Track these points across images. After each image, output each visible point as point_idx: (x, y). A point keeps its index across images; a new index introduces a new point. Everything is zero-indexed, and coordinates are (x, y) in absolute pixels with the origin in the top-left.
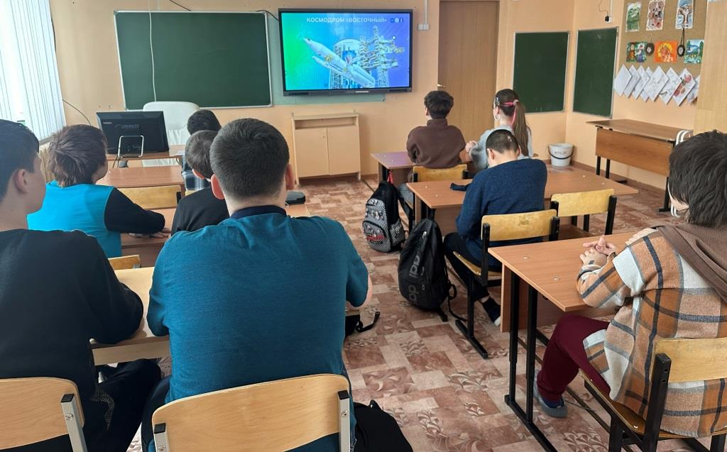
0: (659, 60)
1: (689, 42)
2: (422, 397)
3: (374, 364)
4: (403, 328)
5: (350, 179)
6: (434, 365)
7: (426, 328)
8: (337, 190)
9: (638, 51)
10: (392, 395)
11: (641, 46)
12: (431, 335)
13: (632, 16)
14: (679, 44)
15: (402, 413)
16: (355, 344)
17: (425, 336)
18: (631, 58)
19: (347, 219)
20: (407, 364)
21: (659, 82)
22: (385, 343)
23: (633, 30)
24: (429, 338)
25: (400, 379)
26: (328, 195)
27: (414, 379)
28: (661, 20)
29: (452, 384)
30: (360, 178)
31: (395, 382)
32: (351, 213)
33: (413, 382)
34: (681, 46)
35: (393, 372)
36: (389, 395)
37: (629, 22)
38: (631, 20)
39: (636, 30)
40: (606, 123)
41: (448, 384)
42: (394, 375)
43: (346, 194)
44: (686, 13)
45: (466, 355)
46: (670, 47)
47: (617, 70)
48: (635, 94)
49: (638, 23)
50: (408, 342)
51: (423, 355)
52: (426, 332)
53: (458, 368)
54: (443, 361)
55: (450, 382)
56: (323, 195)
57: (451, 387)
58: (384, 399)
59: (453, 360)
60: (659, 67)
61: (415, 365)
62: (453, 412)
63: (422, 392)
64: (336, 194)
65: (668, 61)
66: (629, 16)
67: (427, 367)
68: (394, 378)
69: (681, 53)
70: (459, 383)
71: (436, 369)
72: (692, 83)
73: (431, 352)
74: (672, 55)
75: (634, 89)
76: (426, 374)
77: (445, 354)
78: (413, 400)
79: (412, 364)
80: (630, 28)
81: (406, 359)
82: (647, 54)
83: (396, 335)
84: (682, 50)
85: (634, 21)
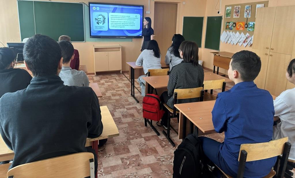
0: (238, 29)
1: (249, 23)
2: (145, 168)
3: (126, 153)
4: (138, 137)
5: (117, 72)
6: (150, 153)
7: (147, 137)
8: (112, 77)
9: (230, 25)
10: (133, 167)
11: (231, 24)
12: (149, 140)
13: (228, 12)
14: (246, 23)
15: (137, 175)
16: (118, 144)
17: (147, 140)
18: (227, 28)
19: (116, 89)
20: (139, 153)
21: (237, 38)
22: (130, 143)
23: (228, 17)
24: (149, 141)
25: (136, 160)
26: (108, 79)
27: (142, 160)
28: (239, 14)
29: (158, 161)
30: (121, 72)
31: (134, 161)
32: (117, 87)
33: (142, 161)
34: (246, 24)
35: (134, 156)
36: (132, 167)
37: (227, 14)
38: (228, 13)
39: (229, 17)
40: (217, 53)
41: (156, 161)
42: (134, 158)
43: (115, 79)
44: (248, 12)
45: (164, 149)
46: (242, 24)
47: (222, 32)
48: (229, 42)
49: (230, 14)
50: (140, 143)
51: (146, 149)
52: (147, 139)
53: (160, 154)
54: (154, 151)
55: (157, 160)
56: (106, 79)
57: (157, 163)
58: (129, 169)
59: (158, 151)
60: (238, 32)
61: (143, 153)
62: (158, 174)
63: (145, 165)
64: (111, 79)
65: (241, 30)
66: (227, 12)
67: (148, 154)
68: (133, 159)
69: (246, 27)
70: (161, 161)
71: (152, 155)
72: (250, 38)
73: (149, 147)
74: (243, 27)
75: (228, 40)
76: (148, 157)
77: (155, 148)
78: (142, 169)
79: (141, 153)
81: (139, 151)
82: (233, 27)
83: (135, 140)
84: (247, 26)
85: (229, 14)
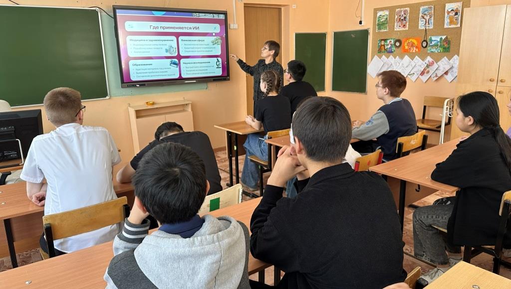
0: (406, 52)
1: (431, 38)
9: (388, 45)
13: (382, 20)
18: (381, 50)
21: (407, 67)
23: (382, 31)
28: (406, 23)
34: (424, 41)
37: (378, 25)
38: (381, 23)
39: (385, 30)
44: (427, 18)
46: (416, 43)
47: (370, 59)
49: (387, 25)
60: (406, 56)
65: (414, 51)
66: (379, 20)
69: (424, 46)
72: (435, 66)
74: (416, 47)
80: (379, 29)
82: (395, 47)
85: (383, 24)
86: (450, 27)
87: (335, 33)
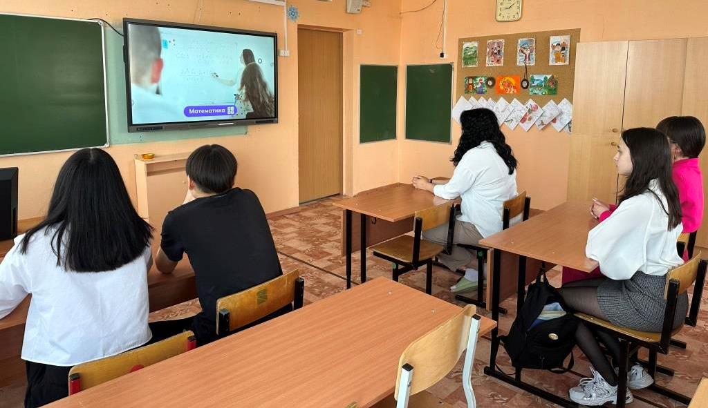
0: (501, 93)
1: (532, 77)
9: (477, 84)
13: (469, 54)
14: (523, 78)
18: (468, 90)
21: (502, 112)
23: (470, 66)
28: (501, 58)
34: (525, 80)
37: (465, 58)
38: (467, 57)
39: (474, 66)
46: (512, 80)
47: (455, 101)
49: (476, 59)
60: (502, 98)
65: (512, 93)
66: (465, 53)
69: (525, 86)
72: (540, 111)
74: (515, 88)
80: (466, 63)
84: (526, 83)
85: (471, 58)
86: (556, 64)
87: (409, 67)
